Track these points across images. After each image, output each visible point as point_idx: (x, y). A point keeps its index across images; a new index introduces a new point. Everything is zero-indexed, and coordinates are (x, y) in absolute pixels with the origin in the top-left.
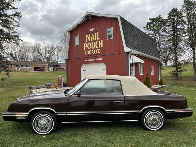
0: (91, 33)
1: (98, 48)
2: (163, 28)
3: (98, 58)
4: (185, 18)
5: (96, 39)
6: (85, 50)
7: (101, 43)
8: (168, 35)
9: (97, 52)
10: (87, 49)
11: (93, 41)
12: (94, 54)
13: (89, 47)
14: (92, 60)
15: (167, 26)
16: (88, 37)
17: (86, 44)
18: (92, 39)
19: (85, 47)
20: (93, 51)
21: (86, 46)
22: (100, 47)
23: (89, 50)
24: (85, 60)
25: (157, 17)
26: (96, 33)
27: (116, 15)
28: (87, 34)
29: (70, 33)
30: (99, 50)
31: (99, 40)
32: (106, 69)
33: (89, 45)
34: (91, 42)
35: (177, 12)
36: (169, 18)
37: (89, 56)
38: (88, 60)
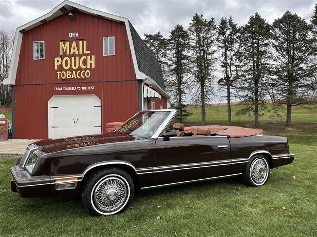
0: (71, 40)
1: (85, 69)
2: (163, 51)
3: (84, 86)
4: (194, 41)
5: (81, 53)
6: (58, 70)
7: (91, 59)
8: (170, 63)
9: (84, 75)
10: (61, 67)
11: (74, 55)
12: (77, 79)
13: (67, 66)
14: (72, 89)
15: (169, 49)
16: (64, 47)
17: (60, 59)
18: (72, 51)
19: (56, 64)
20: (74, 72)
21: (60, 63)
22: (88, 66)
23: (66, 71)
24: (57, 89)
25: (156, 35)
26: (81, 42)
27: (121, 17)
28: (62, 41)
29: (21, 35)
30: (88, 73)
31: (88, 55)
32: (101, 106)
33: (67, 61)
34: (70, 56)
35: (183, 31)
36: (173, 38)
37: (66, 82)
38: (63, 89)
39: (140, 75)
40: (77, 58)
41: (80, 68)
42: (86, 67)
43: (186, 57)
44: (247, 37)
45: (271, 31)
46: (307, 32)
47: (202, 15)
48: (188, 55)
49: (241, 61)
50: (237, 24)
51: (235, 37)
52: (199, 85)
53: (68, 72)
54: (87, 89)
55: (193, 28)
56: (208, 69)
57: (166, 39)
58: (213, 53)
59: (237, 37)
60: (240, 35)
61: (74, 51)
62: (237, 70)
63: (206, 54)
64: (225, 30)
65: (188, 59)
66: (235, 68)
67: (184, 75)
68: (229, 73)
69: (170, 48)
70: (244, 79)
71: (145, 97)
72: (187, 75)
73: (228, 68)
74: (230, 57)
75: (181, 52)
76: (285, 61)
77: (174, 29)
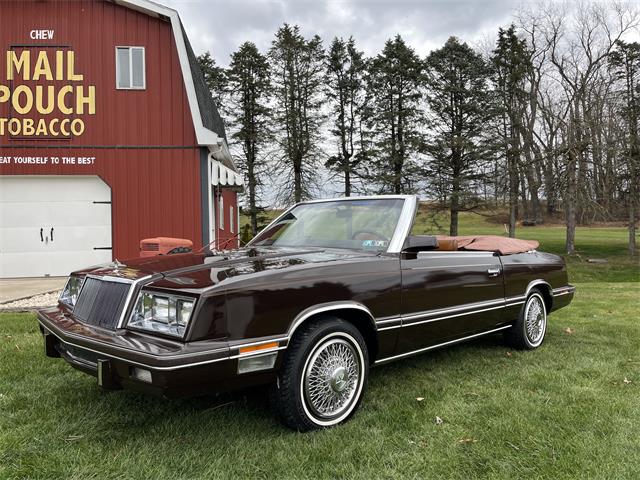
0: (35, 47)
1: (72, 117)
2: (215, 95)
3: (69, 156)
4: (280, 79)
5: (60, 77)
7: (86, 94)
8: (229, 119)
9: (67, 127)
10: (7, 109)
11: (43, 80)
12: (50, 138)
13: (22, 106)
14: (37, 160)
15: (226, 91)
16: (17, 61)
17: (5, 89)
18: (38, 72)
20: (42, 121)
21: (5, 99)
22: (80, 110)
23: (21, 117)
25: (199, 58)
26: (59, 54)
28: (12, 48)
30: (78, 125)
31: (78, 83)
32: (111, 203)
33: (23, 96)
34: (32, 85)
35: (257, 56)
36: (235, 69)
37: (20, 144)
38: (12, 160)
39: (205, 136)
40: (51, 89)
41: (57, 113)
42: (75, 110)
43: (265, 112)
44: (381, 80)
45: (423, 72)
46: (484, 81)
47: (296, 28)
48: (267, 106)
49: (370, 125)
50: (363, 53)
51: (359, 77)
52: (289, 169)
53: (25, 121)
54: (76, 160)
55: (279, 52)
56: (308, 137)
57: (222, 70)
58: (319, 105)
59: (364, 78)
60: (368, 74)
61: (42, 72)
62: (363, 143)
63: (306, 106)
64: (341, 62)
65: (268, 115)
66: (359, 139)
67: (260, 147)
68: (348, 146)
69: (231, 88)
70: (375, 160)
71: (216, 184)
72: (265, 147)
73: (347, 137)
74: (350, 116)
75: (253, 100)
76: (447, 129)
77: (238, 50)
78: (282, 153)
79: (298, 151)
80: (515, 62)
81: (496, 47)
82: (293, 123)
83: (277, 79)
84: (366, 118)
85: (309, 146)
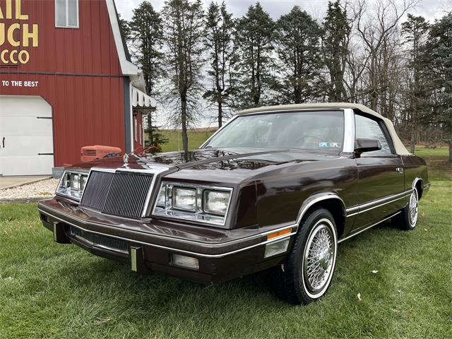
1: (20, 48)
3: (17, 80)
5: (9, 16)
7: (31, 31)
9: (16, 60)
12: (1, 65)
15: (129, 38)
22: (26, 44)
31: (25, 22)
32: (52, 118)
35: (153, 13)
36: (136, 22)
40: (2, 26)
41: (7, 45)
42: (21, 43)
43: (159, 55)
44: (245, 35)
45: (275, 31)
48: (160, 51)
49: (236, 69)
50: (232, 14)
51: (229, 32)
52: (177, 99)
54: (23, 84)
55: (170, 10)
56: (191, 76)
57: (126, 22)
58: (199, 52)
59: (233, 33)
60: (235, 30)
62: (231, 81)
63: (190, 52)
64: (216, 20)
65: (161, 58)
66: (228, 78)
67: (155, 81)
68: (221, 83)
69: (133, 36)
70: (239, 94)
71: (135, 106)
72: (159, 82)
73: (220, 76)
74: (222, 61)
75: (150, 46)
76: (291, 72)
77: (138, 7)
78: (173, 86)
79: (184, 85)
80: (340, 26)
81: (326, 15)
82: (181, 64)
83: (167, 31)
84: (233, 63)
85: (192, 82)
